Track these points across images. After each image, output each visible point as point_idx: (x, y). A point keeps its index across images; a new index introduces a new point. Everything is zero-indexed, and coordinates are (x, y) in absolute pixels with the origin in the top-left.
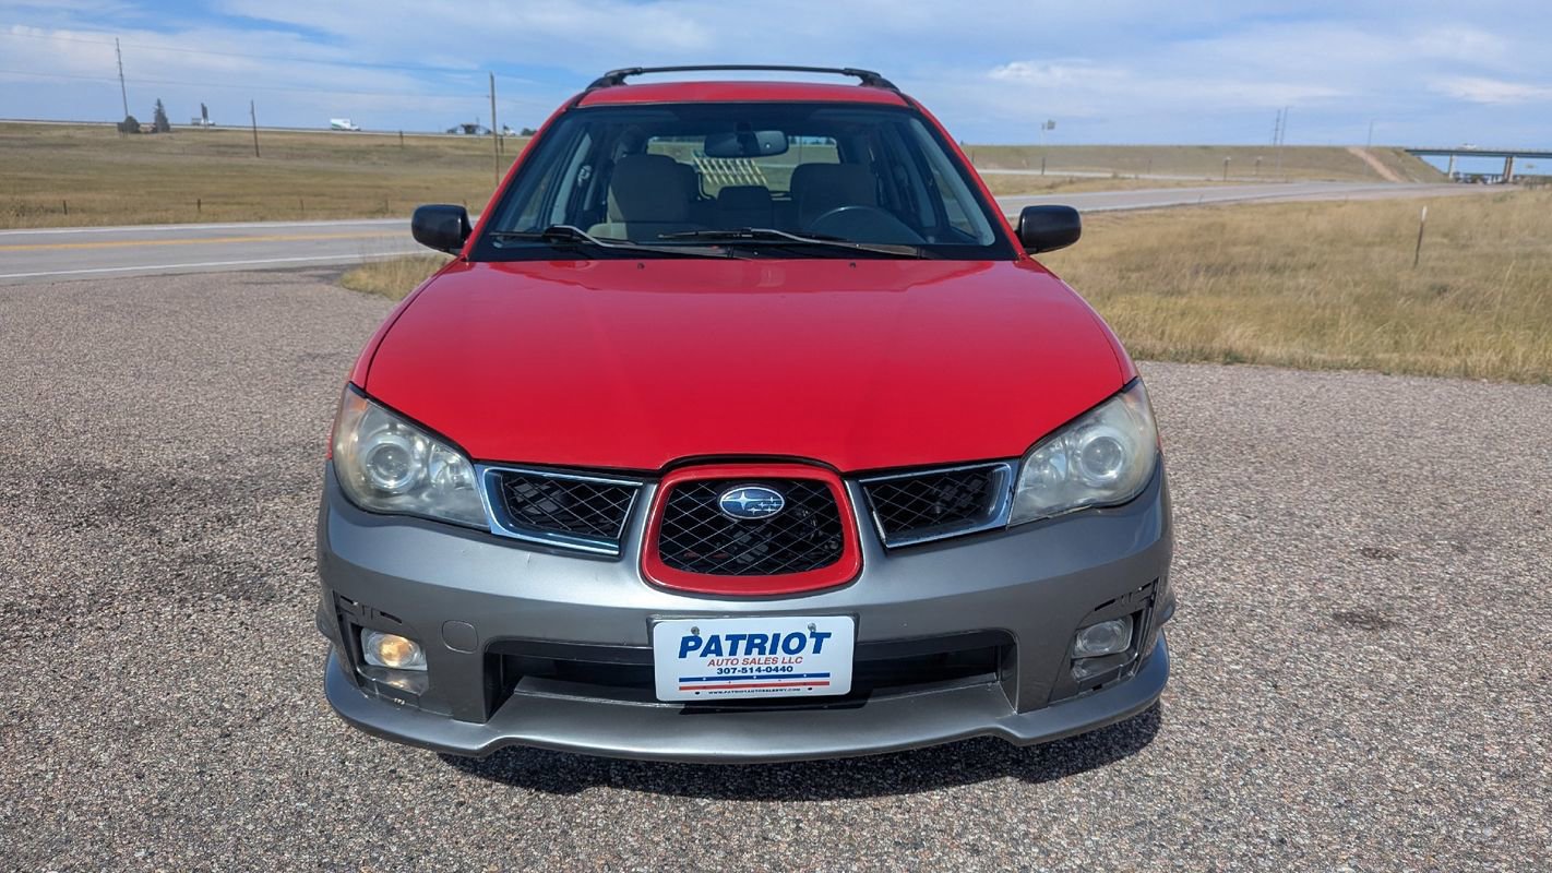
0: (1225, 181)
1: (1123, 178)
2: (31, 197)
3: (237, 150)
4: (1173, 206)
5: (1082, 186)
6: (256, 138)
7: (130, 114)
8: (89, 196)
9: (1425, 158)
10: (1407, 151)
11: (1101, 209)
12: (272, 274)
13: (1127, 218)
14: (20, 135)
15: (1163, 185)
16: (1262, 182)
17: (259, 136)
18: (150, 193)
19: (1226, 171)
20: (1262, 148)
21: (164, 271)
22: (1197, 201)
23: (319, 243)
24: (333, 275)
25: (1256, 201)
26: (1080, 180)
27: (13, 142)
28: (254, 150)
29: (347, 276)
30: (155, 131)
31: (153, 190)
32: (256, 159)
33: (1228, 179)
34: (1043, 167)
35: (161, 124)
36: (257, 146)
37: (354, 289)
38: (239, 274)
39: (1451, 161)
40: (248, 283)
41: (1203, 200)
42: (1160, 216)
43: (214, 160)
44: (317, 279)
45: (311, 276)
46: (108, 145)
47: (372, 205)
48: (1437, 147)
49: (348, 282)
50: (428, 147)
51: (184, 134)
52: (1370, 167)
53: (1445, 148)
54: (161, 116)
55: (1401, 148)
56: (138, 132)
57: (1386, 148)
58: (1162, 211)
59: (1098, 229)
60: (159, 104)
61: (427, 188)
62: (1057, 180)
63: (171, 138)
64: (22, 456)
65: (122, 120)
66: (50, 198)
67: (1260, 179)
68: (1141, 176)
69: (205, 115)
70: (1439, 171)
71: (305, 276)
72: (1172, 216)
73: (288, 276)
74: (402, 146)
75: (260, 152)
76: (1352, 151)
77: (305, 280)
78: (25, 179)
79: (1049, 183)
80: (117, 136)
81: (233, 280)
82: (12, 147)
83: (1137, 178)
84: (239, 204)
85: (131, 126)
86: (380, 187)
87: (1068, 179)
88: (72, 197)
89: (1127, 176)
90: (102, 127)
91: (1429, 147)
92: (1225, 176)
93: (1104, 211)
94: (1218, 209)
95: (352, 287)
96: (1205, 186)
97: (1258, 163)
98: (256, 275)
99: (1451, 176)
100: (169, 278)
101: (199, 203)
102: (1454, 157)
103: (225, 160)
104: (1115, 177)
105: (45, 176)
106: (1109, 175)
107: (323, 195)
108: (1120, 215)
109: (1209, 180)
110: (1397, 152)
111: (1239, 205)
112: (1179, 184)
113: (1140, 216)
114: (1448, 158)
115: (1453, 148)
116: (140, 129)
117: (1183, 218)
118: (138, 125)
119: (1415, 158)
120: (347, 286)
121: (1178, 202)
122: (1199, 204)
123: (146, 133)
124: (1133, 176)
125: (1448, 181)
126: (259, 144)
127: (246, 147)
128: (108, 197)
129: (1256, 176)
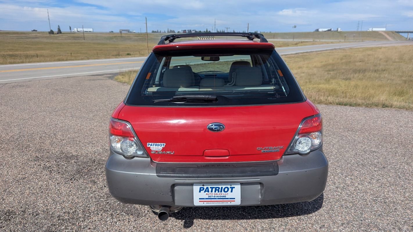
0: (345, 41)
1: (316, 41)
2: (28, 52)
3: (79, 38)
4: (332, 49)
5: (305, 43)
6: (84, 35)
7: (52, 29)
8: (43, 52)
9: (401, 34)
10: (396, 32)
11: (313, 51)
12: (96, 76)
13: (321, 53)
14: (24, 35)
15: (328, 43)
16: (355, 42)
17: (85, 34)
18: (58, 51)
19: (345, 39)
20: (354, 32)
21: (68, 76)
22: (339, 48)
23: (106, 66)
24: (112, 76)
25: (355, 47)
26: (304, 42)
27: (23, 37)
28: (83, 38)
29: (116, 77)
30: (58, 33)
31: (58, 50)
32: (84, 40)
33: (346, 41)
34: (294, 38)
35: (59, 32)
36: (84, 37)
37: (119, 82)
38: (87, 77)
39: (408, 34)
40: (90, 80)
41: (341, 47)
42: (329, 52)
43: (73, 41)
44: (108, 78)
45: (106, 77)
46: (46, 37)
47: (115, 53)
48: (404, 31)
49: (117, 79)
50: (128, 36)
51: (65, 34)
52: (385, 37)
53: (406, 31)
54: (59, 30)
55: (394, 31)
56: (53, 34)
57: (390, 31)
58: (329, 51)
59: (314, 57)
60: (59, 26)
61: (129, 48)
62: (298, 42)
63: (62, 35)
64: (48, 150)
65: (49, 31)
66: (32, 52)
67: (354, 41)
68: (321, 40)
69: (70, 29)
70: (405, 37)
71: (104, 77)
72: (333, 53)
73: (100, 77)
74: (121, 36)
75: (85, 39)
76: (380, 32)
77: (105, 78)
78: (26, 47)
79: (295, 43)
80: (48, 35)
81: (86, 79)
82: (22, 38)
83: (320, 41)
84: (81, 53)
85: (52, 32)
86: (116, 48)
87: (301, 42)
88: (38, 52)
89: (317, 40)
90: (44, 33)
91: (402, 31)
92: (345, 40)
93: (314, 51)
94: (345, 50)
95: (119, 81)
96: (339, 43)
97: (354, 36)
98: (91, 77)
99: (408, 39)
100: (69, 78)
101: (71, 53)
102: (409, 34)
103: (76, 41)
104: (314, 41)
105: (31, 46)
106: (312, 40)
107: (102, 50)
108: (318, 52)
109: (340, 41)
110: (393, 32)
111: (350, 48)
112: (332, 43)
113: (324, 53)
114: (407, 34)
115: (409, 31)
116: (54, 33)
117: (336, 53)
118: (53, 32)
119: (398, 34)
120: (117, 80)
121: (333, 48)
122: (340, 48)
123: (56, 34)
124: (318, 40)
125: (407, 40)
126: (85, 36)
127: (81, 37)
128: (47, 52)
129: (354, 40)
